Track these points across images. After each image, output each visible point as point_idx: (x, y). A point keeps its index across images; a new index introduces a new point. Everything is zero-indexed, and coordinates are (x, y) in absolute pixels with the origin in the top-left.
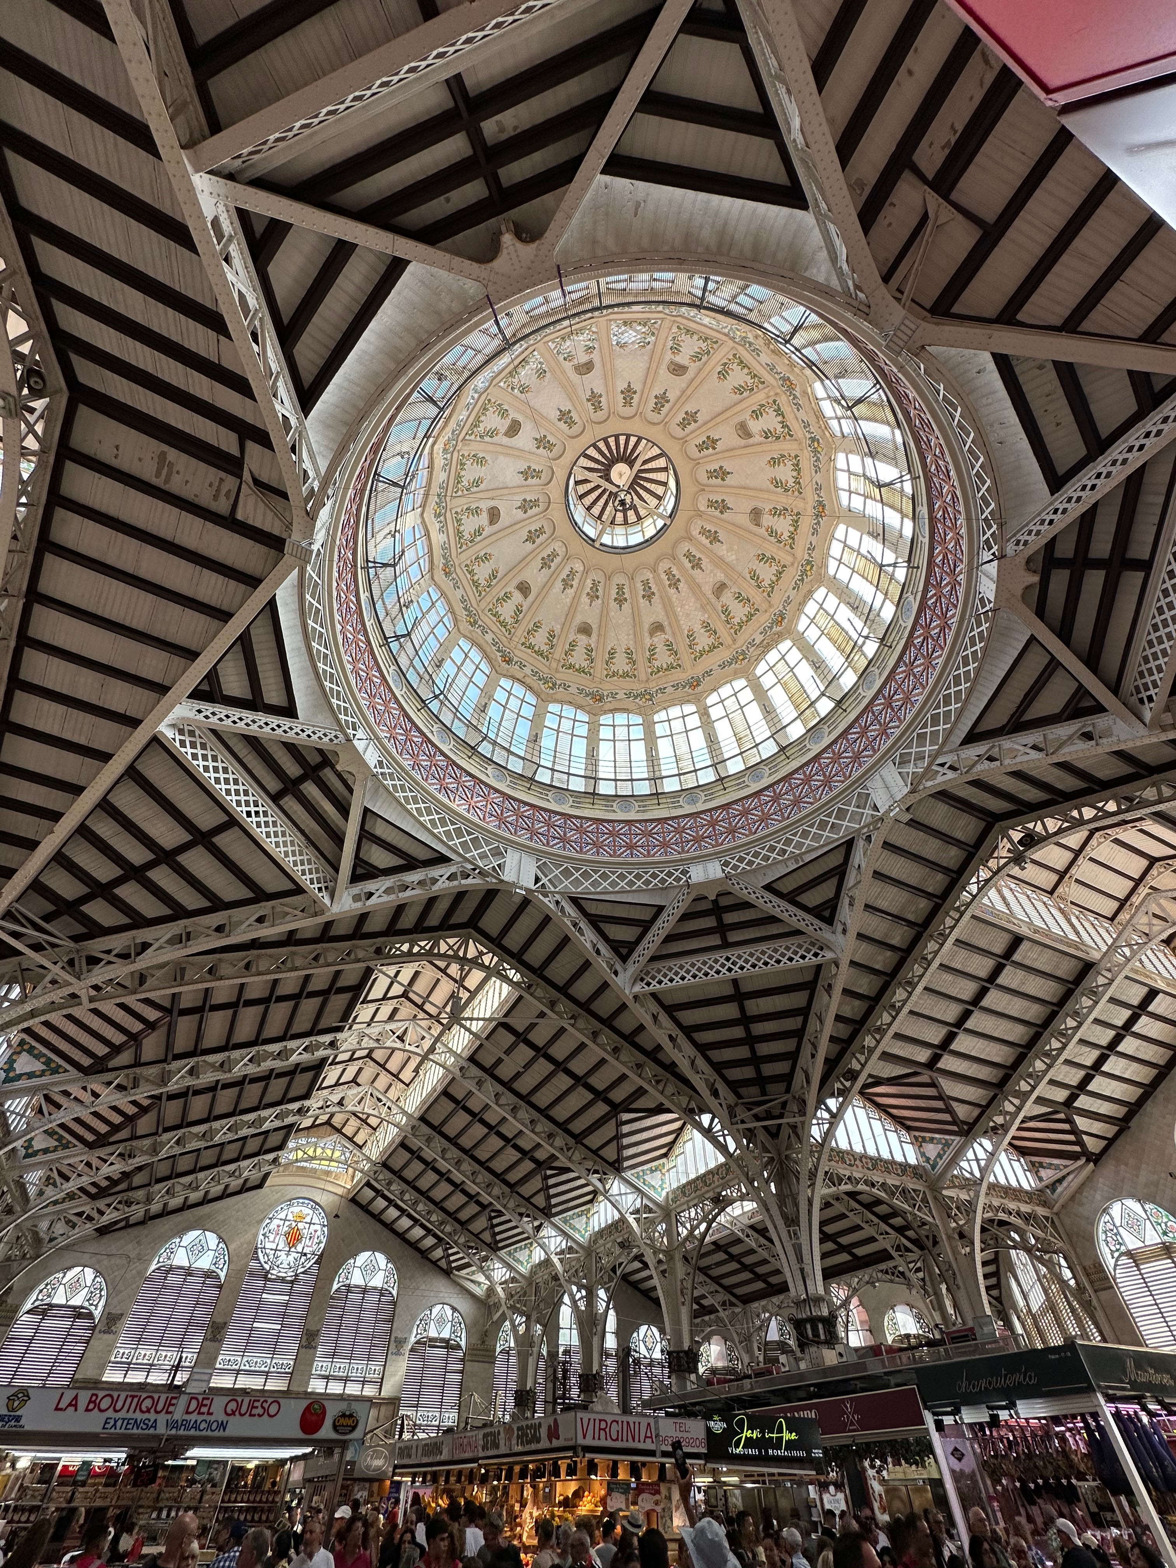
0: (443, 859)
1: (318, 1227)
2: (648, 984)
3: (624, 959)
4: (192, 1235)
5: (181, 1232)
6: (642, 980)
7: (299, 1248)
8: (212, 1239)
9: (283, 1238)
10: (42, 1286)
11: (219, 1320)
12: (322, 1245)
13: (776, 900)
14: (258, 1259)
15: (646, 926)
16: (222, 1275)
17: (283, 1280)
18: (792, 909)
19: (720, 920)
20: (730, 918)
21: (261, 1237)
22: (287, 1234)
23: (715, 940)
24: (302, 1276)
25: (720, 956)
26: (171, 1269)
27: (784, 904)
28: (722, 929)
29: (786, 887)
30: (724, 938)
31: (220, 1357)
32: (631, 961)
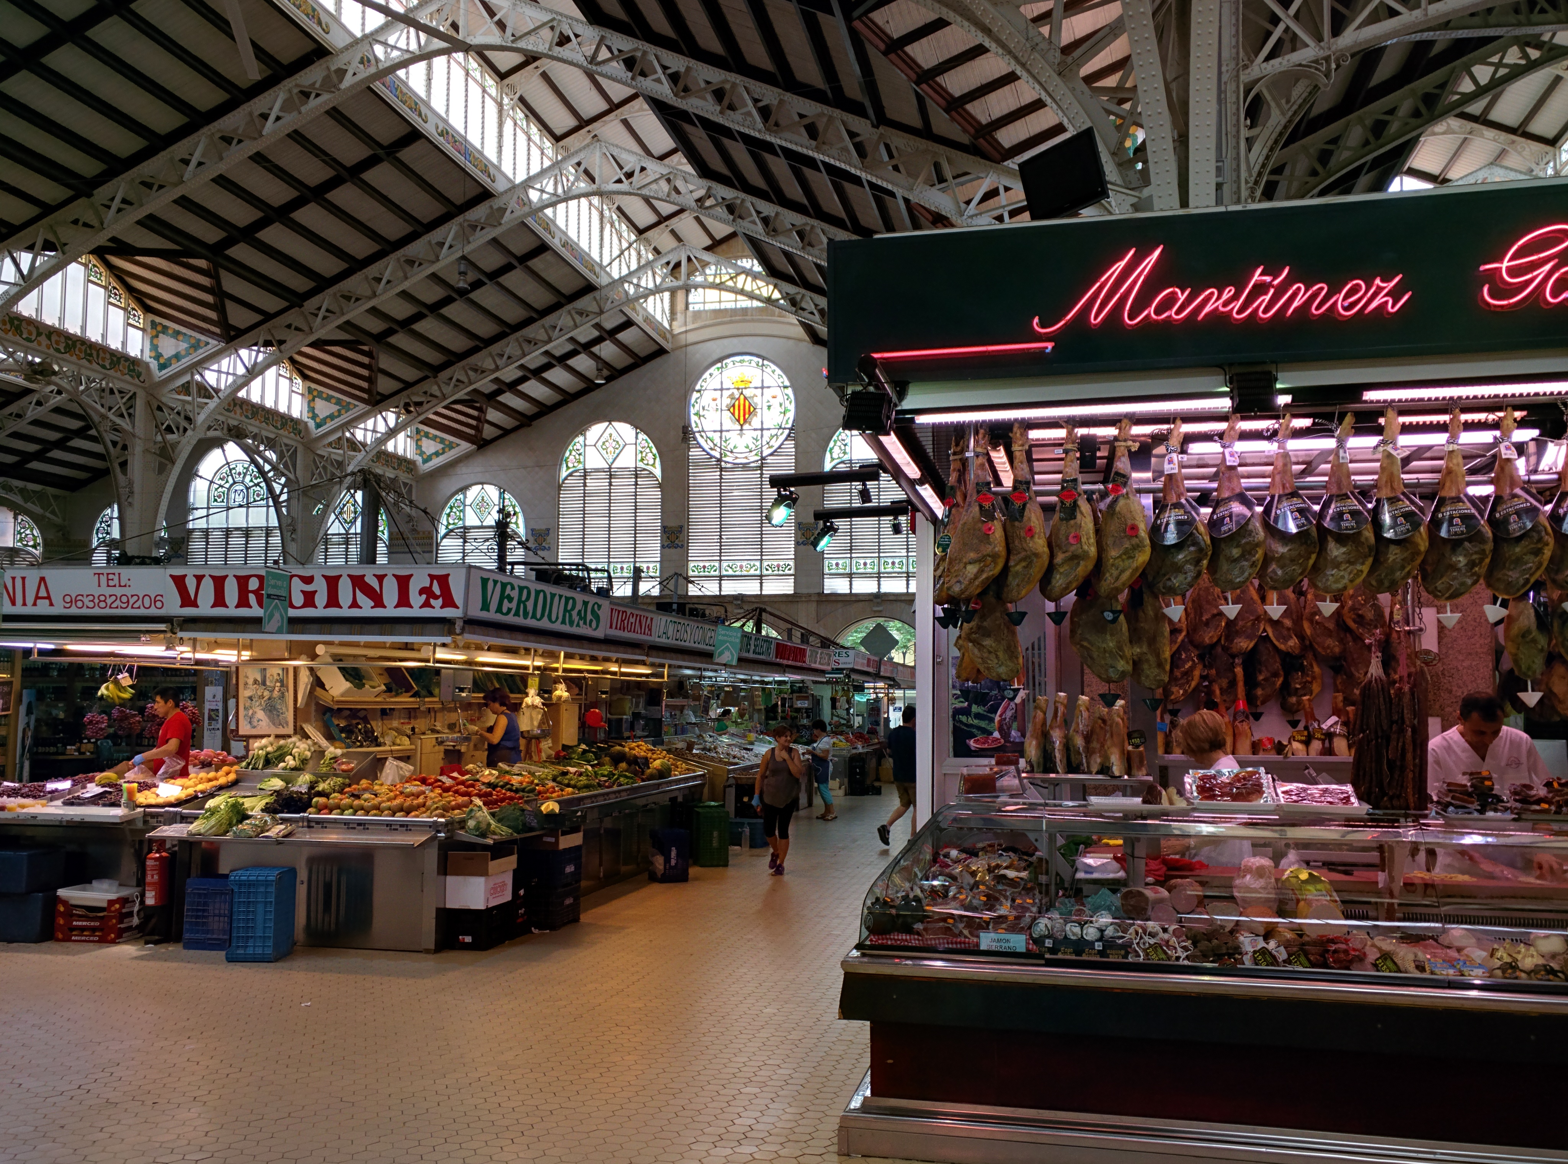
1: (777, 391)
4: (596, 431)
5: (581, 428)
7: (756, 422)
8: (625, 430)
9: (727, 415)
10: (447, 510)
11: (673, 523)
12: (791, 415)
14: (700, 447)
16: (658, 472)
17: (745, 467)
21: (694, 418)
22: (731, 407)
24: (770, 460)
26: (586, 474)
31: (691, 565)
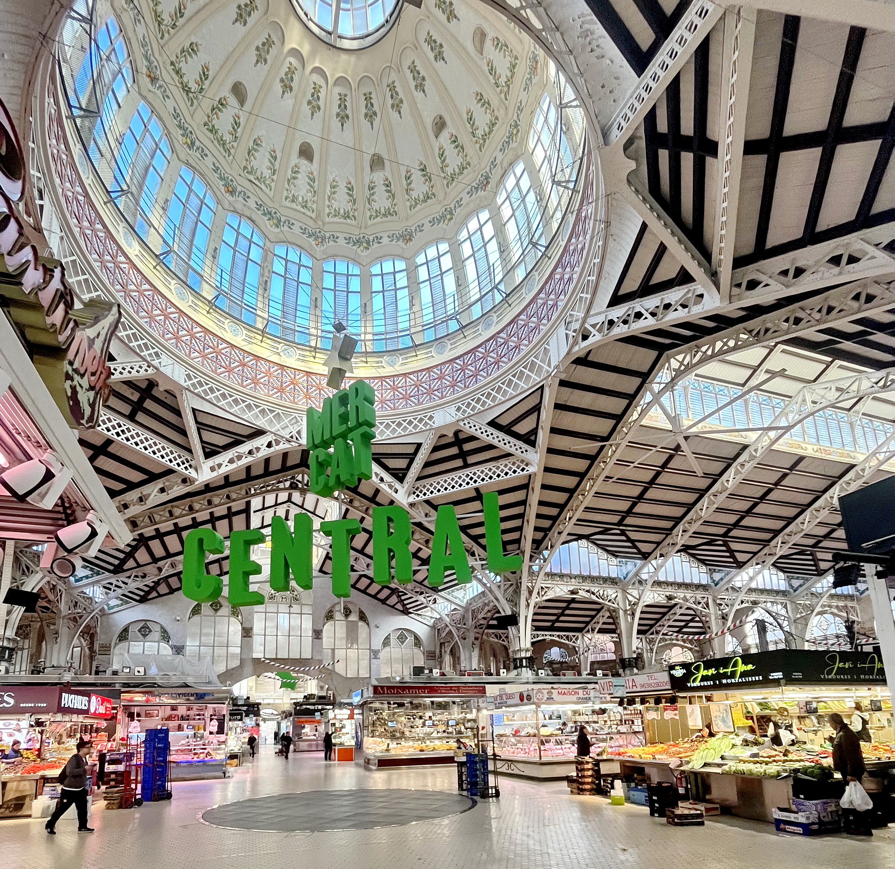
0: (260, 433)
2: (418, 496)
3: (401, 479)
6: (414, 493)
13: (496, 432)
15: (411, 458)
18: (508, 438)
19: (461, 449)
20: (467, 447)
23: (459, 463)
25: (463, 473)
27: (502, 435)
28: (463, 455)
29: (503, 422)
30: (465, 461)
32: (405, 481)
